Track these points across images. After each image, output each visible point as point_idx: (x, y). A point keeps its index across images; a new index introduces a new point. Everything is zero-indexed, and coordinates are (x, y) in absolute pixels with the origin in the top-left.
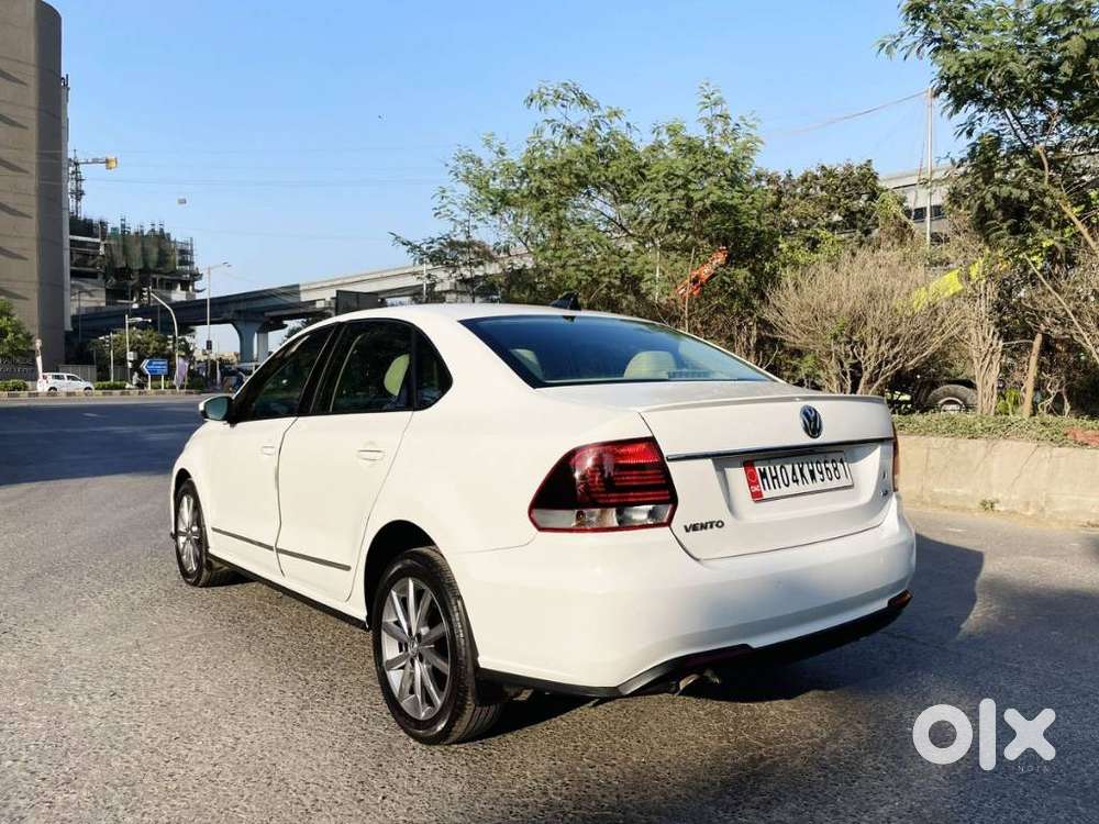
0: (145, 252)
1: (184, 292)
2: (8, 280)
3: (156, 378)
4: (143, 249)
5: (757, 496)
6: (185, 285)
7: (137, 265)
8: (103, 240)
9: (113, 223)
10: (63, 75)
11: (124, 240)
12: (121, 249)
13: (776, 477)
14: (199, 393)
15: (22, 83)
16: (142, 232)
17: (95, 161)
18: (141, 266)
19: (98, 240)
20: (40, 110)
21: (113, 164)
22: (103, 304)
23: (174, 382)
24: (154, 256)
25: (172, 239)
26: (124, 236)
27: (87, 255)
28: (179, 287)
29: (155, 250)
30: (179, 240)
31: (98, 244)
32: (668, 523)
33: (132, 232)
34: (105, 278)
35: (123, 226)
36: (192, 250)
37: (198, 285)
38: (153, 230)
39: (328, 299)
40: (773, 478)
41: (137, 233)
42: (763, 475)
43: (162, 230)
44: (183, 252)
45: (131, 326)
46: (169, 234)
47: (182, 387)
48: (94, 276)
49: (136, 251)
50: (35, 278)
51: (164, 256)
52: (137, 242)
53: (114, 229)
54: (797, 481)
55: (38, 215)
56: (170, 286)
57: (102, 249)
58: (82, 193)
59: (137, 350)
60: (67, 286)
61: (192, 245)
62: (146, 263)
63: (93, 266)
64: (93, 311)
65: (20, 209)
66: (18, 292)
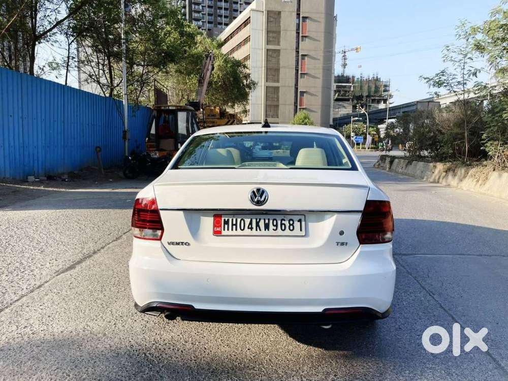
0: (369, 88)
1: (385, 104)
2: (311, 105)
3: (358, 144)
4: (369, 86)
5: (217, 233)
6: (385, 101)
7: (365, 94)
8: (353, 84)
9: (357, 76)
10: (335, 15)
11: (361, 82)
12: (359, 87)
13: (236, 225)
14: (376, 151)
15: (319, 22)
16: (369, 78)
17: (352, 50)
18: (367, 94)
19: (351, 84)
20: (325, 32)
21: (359, 50)
22: (351, 112)
23: (366, 146)
24: (373, 89)
25: (381, 80)
26: (361, 81)
27: (346, 91)
28: (382, 102)
29: (374, 86)
30: (384, 80)
31: (351, 86)
32: (160, 239)
33: (365, 79)
34: (353, 101)
35: (361, 77)
36: (389, 85)
37: (390, 101)
38: (373, 77)
39: (448, 103)
40: (233, 225)
41: (367, 79)
42: (226, 223)
43: (377, 77)
44: (385, 86)
45: (354, 121)
46: (380, 78)
47: (369, 148)
48: (348, 100)
49: (366, 88)
50: (320, 103)
51: (377, 89)
52: (366, 84)
53: (358, 79)
54: (252, 229)
55: (323, 77)
56: (379, 102)
57: (352, 88)
58: (346, 65)
59: (355, 132)
60: (332, 106)
61: (390, 82)
62: (369, 92)
63: (348, 96)
64: (346, 115)
65: (316, 76)
66: (313, 110)
